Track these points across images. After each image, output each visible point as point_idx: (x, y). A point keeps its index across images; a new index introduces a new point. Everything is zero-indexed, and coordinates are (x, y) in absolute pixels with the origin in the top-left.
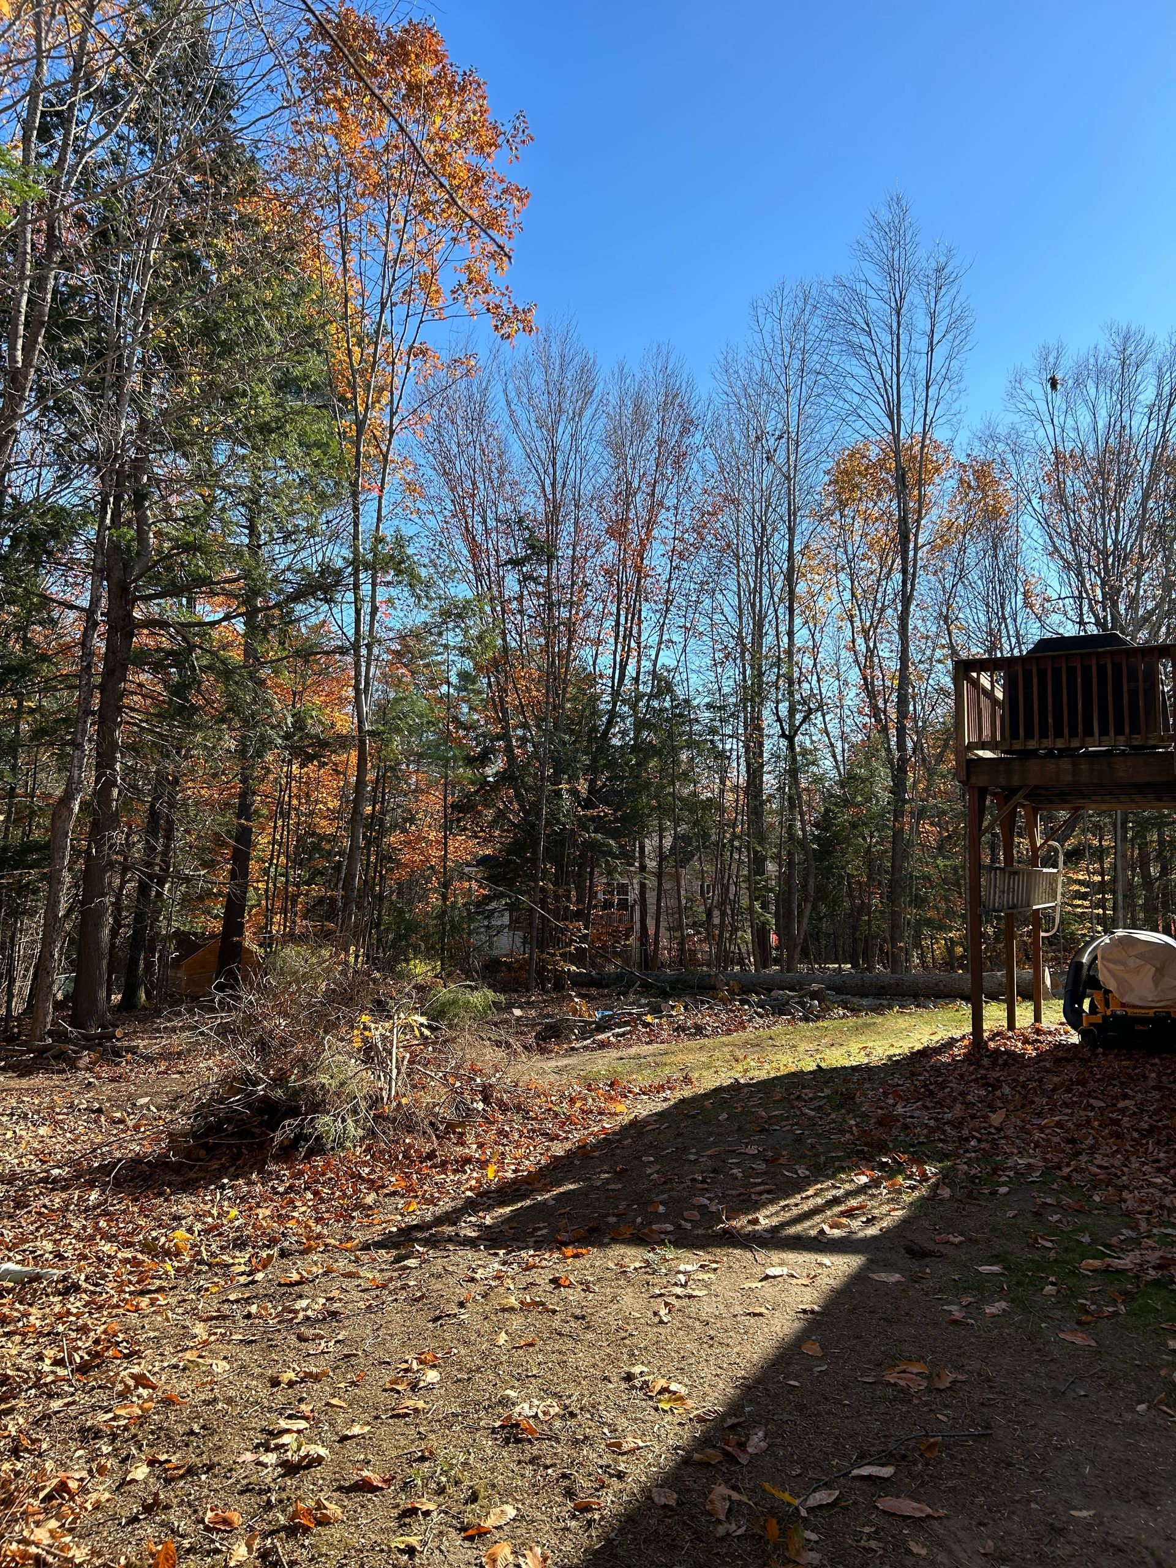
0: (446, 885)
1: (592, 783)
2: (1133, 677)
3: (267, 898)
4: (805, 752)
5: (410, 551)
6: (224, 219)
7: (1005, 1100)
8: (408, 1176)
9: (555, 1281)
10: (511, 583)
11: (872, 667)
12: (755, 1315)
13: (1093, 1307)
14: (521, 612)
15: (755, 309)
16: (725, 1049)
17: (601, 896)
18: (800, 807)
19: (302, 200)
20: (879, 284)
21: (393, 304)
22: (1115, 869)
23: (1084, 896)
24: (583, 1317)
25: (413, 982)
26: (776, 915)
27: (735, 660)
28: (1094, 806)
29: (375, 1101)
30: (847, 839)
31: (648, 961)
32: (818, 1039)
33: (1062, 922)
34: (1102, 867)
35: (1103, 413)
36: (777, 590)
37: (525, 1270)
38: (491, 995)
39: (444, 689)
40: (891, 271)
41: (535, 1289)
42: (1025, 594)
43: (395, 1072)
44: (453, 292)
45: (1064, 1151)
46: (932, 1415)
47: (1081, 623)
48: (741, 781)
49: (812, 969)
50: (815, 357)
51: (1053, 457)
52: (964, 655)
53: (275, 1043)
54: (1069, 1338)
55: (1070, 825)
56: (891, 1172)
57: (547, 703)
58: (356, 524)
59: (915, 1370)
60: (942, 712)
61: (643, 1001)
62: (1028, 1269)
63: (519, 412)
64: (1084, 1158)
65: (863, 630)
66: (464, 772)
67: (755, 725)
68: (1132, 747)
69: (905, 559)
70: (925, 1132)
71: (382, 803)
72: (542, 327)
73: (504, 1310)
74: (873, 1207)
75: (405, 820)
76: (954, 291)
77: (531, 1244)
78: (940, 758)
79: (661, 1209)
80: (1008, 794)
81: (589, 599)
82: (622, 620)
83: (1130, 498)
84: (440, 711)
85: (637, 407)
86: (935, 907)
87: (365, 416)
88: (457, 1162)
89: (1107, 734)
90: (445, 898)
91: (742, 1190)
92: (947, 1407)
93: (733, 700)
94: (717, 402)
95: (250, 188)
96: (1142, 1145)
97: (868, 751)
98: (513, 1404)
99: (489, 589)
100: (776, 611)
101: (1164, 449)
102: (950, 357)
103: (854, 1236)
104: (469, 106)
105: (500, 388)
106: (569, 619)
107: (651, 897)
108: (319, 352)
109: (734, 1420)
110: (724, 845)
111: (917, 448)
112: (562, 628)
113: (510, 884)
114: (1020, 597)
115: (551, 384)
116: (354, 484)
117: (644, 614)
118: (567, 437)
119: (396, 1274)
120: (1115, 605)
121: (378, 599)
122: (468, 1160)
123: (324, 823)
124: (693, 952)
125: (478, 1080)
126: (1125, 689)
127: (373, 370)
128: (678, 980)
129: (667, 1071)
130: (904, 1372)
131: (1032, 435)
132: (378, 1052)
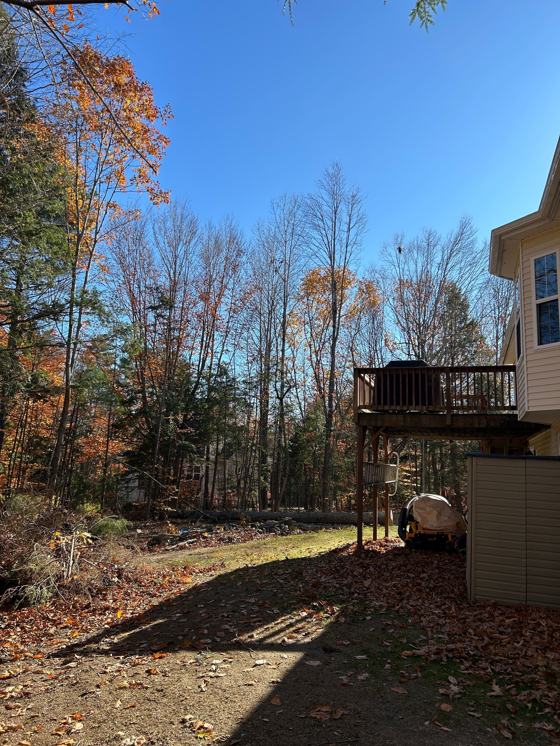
0: (106, 465)
1: (185, 416)
2: (429, 381)
3: (9, 470)
4: (288, 406)
5: (100, 298)
6: (17, 131)
7: (371, 574)
8: (74, 618)
9: (149, 672)
10: (151, 317)
11: (319, 369)
12: (249, 685)
13: (407, 674)
14: (155, 332)
15: (273, 204)
16: (242, 550)
17: (186, 473)
18: (284, 431)
19: (58, 128)
20: (328, 200)
21: (101, 182)
22: (422, 465)
23: (408, 478)
24: (162, 691)
25: (85, 515)
26: (271, 483)
27: (257, 361)
28: (413, 437)
29: (59, 578)
30: (305, 447)
31: (208, 506)
32: (287, 544)
33: (398, 489)
34: (416, 464)
35: (420, 265)
36: (277, 331)
37: (133, 666)
38: (126, 522)
39: (113, 366)
40: (333, 195)
41: (138, 676)
42: (386, 340)
43: (72, 562)
44: (131, 180)
45: (396, 599)
46: (332, 733)
47: (409, 355)
48: (258, 418)
49: (286, 510)
50: (298, 228)
51: (398, 282)
52: (358, 365)
53: (7, 547)
54: (396, 690)
55: (403, 444)
56: (318, 610)
57: (165, 376)
58: (73, 284)
59: (325, 710)
60: (348, 391)
61: (204, 526)
62: (378, 657)
63: (160, 238)
64: (405, 602)
65: (315, 352)
66: (119, 408)
67: (265, 392)
68: (429, 411)
69: (334, 321)
70: (334, 590)
71: (76, 422)
72: (173, 201)
73: (120, 688)
74: (309, 628)
75: (87, 431)
76: (360, 206)
77: (137, 652)
78: (347, 412)
79: (206, 631)
80: (375, 430)
81: (189, 328)
82: (205, 339)
83: (430, 302)
84: (109, 377)
85: (216, 242)
86: (343, 481)
87: (82, 232)
88: (101, 609)
89: (419, 405)
90: (105, 472)
91: (246, 621)
92: (338, 728)
93: (255, 380)
94: (254, 243)
95: (31, 119)
96: (430, 595)
97: (316, 407)
98: (122, 739)
99: (140, 320)
100: (277, 340)
101: (444, 282)
102: (357, 235)
103: (299, 643)
104: (144, 98)
105: (151, 226)
106: (179, 336)
107: (211, 474)
108: (61, 200)
109: (236, 741)
110: (248, 449)
111: (341, 273)
112: (175, 340)
113: (140, 465)
114: (383, 341)
115: (176, 227)
116: (74, 264)
117: (215, 337)
118: (182, 252)
119: (63, 671)
120: (423, 348)
121: (82, 320)
122: (107, 608)
123: (44, 431)
124: (230, 501)
125: (116, 566)
126: (426, 385)
127: (88, 212)
128: (221, 515)
129: (213, 561)
130: (319, 711)
131: (390, 271)
132: (63, 552)
